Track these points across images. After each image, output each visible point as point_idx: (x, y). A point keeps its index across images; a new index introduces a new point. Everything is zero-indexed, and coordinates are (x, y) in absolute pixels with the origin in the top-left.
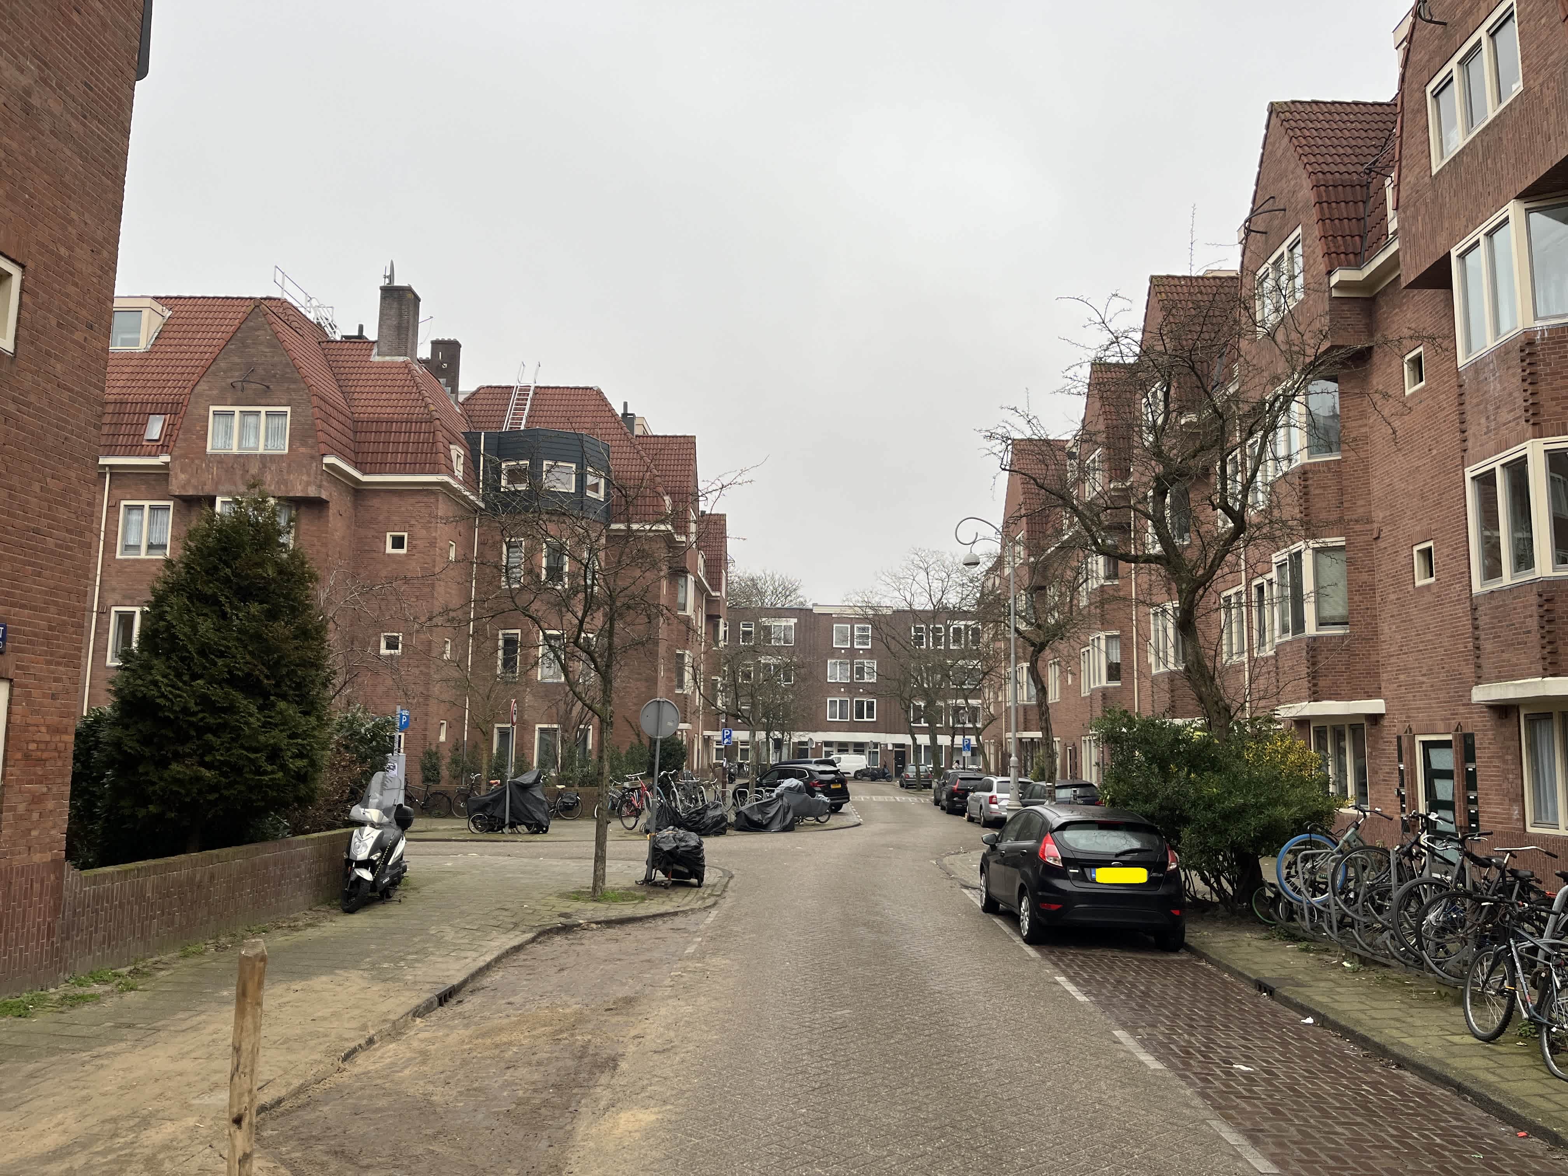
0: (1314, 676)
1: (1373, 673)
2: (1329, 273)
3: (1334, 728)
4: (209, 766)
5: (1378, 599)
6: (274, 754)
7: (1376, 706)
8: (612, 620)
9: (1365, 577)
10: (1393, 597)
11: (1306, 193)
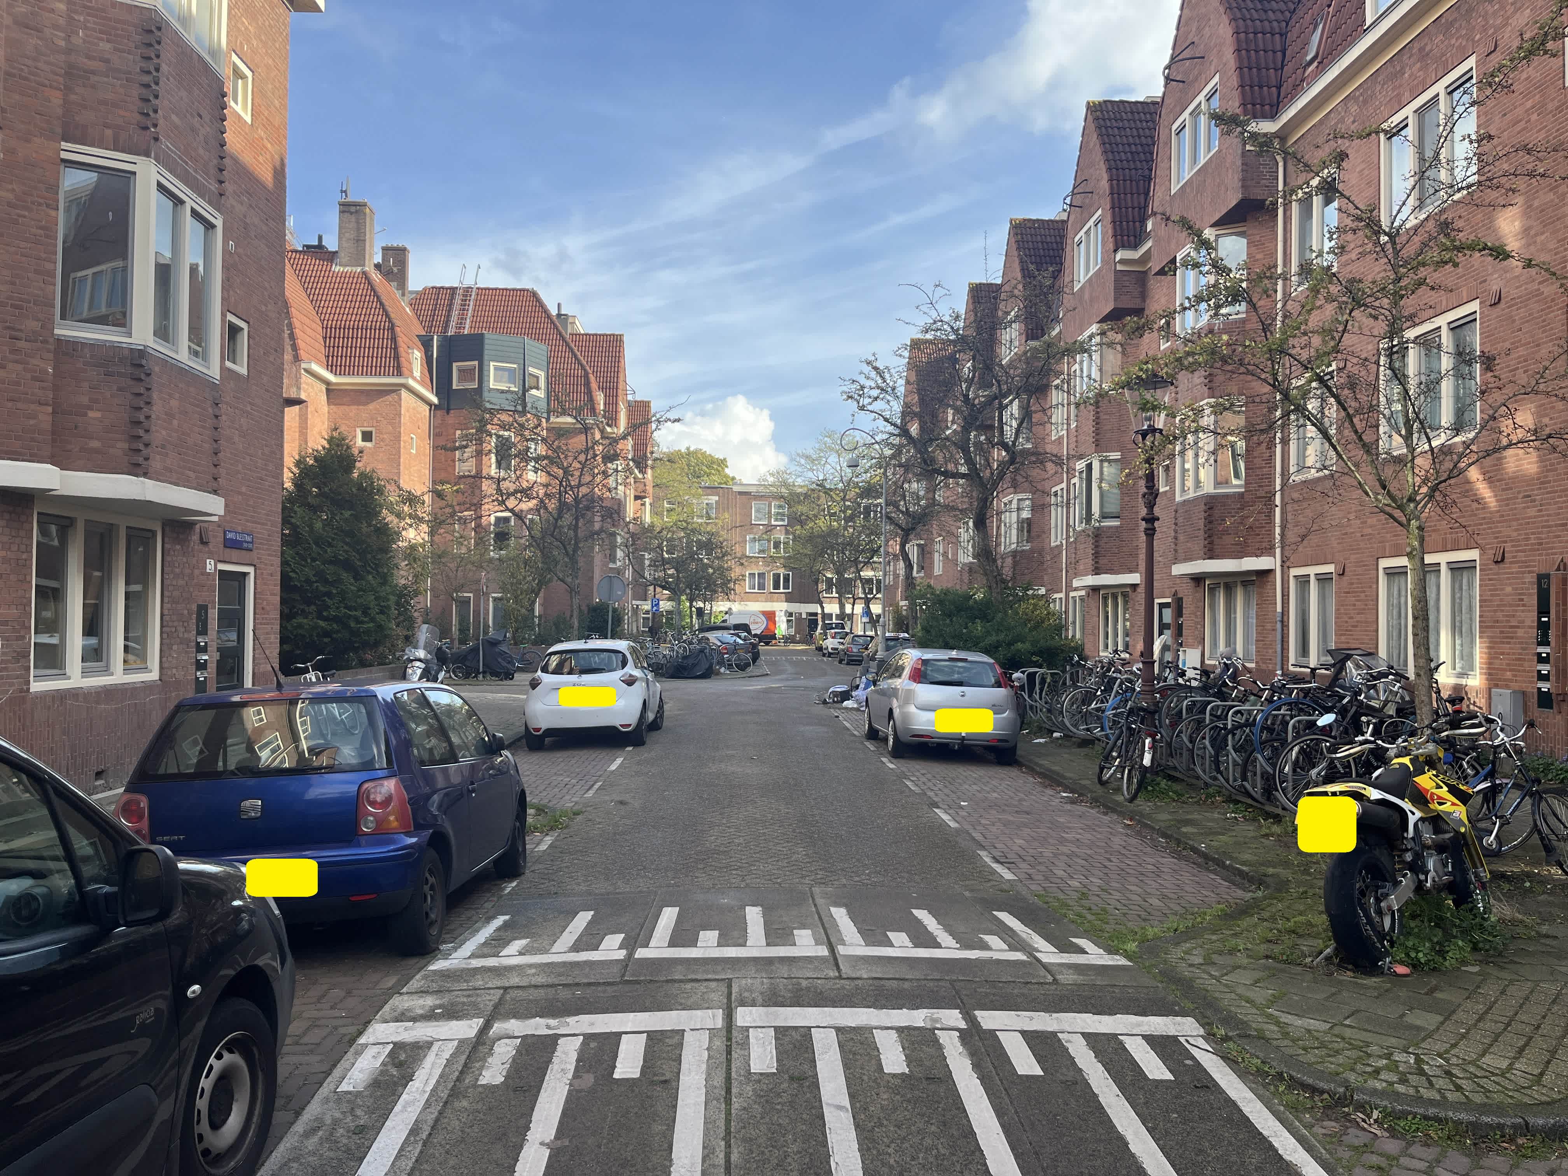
0: (1096, 555)
1: (1134, 554)
2: (1115, 251)
3: (1111, 594)
4: (326, 619)
6: (366, 611)
7: (1132, 578)
8: (577, 519)
11: (1104, 184)
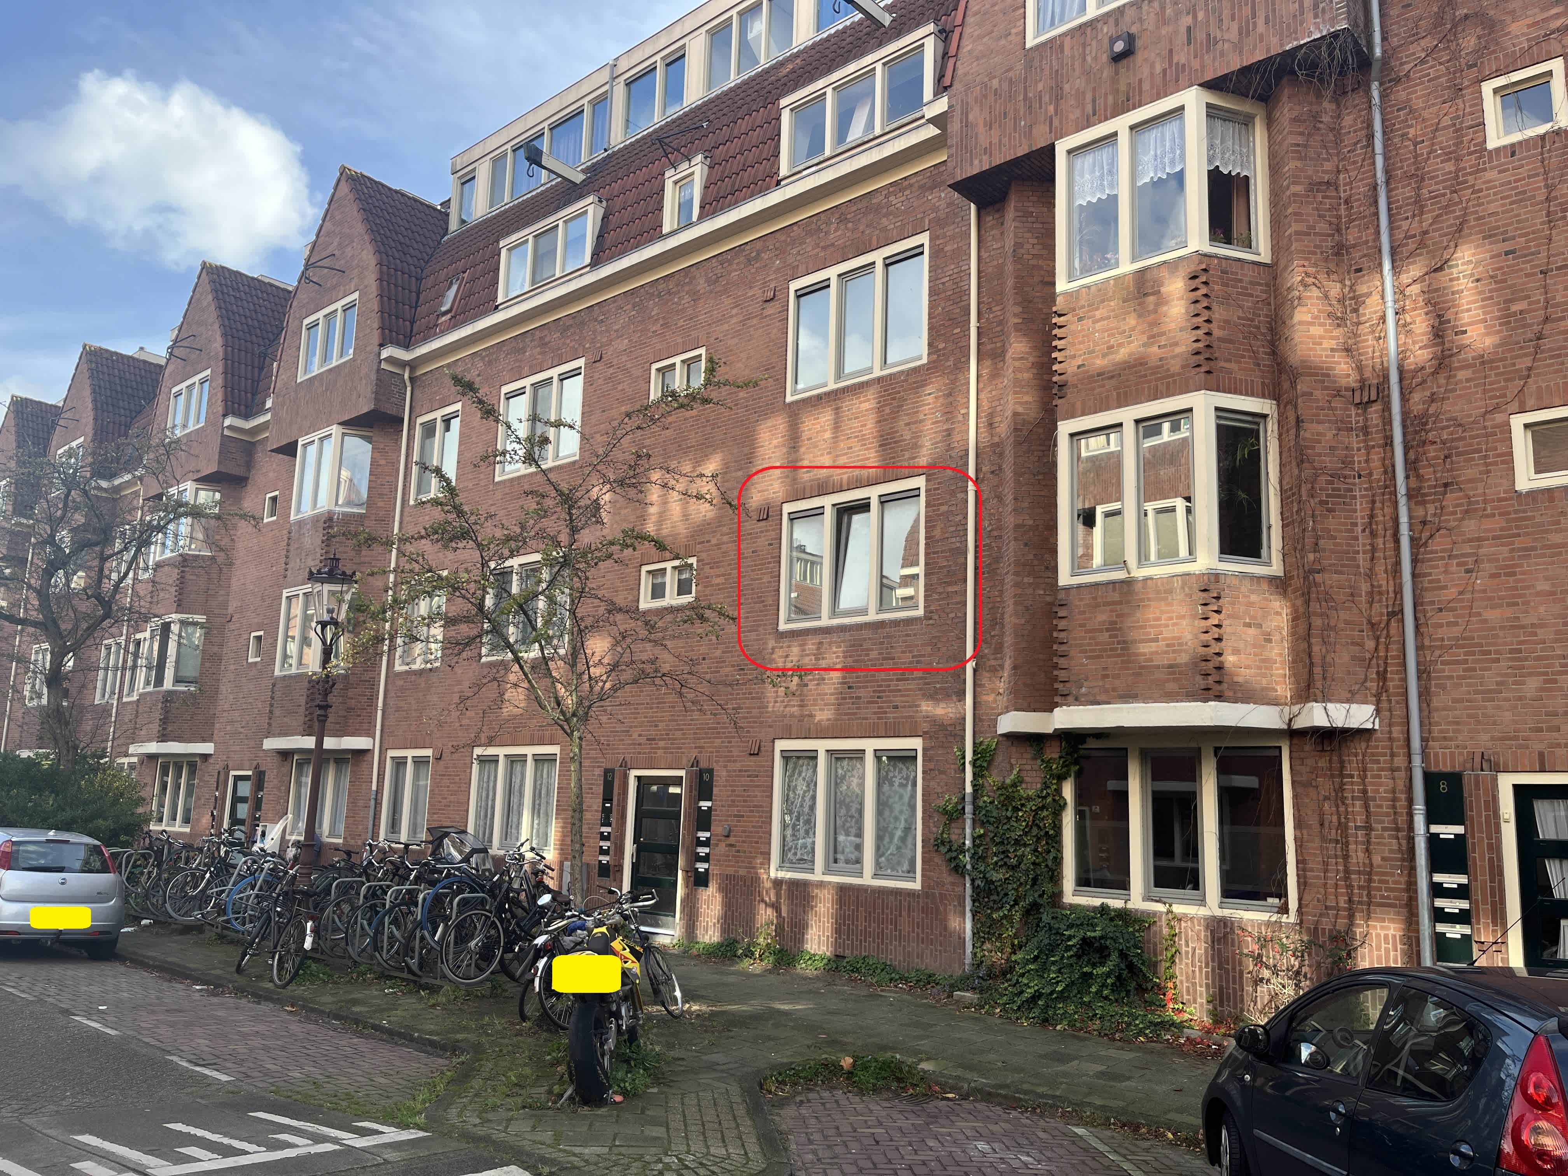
0: (164, 721)
1: (210, 723)
2: (224, 415)
3: (175, 763)
5: (223, 668)
7: (207, 748)
9: (215, 649)
10: (232, 667)
11: (217, 347)
